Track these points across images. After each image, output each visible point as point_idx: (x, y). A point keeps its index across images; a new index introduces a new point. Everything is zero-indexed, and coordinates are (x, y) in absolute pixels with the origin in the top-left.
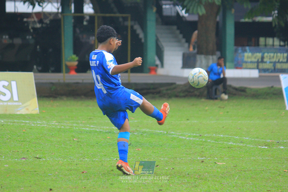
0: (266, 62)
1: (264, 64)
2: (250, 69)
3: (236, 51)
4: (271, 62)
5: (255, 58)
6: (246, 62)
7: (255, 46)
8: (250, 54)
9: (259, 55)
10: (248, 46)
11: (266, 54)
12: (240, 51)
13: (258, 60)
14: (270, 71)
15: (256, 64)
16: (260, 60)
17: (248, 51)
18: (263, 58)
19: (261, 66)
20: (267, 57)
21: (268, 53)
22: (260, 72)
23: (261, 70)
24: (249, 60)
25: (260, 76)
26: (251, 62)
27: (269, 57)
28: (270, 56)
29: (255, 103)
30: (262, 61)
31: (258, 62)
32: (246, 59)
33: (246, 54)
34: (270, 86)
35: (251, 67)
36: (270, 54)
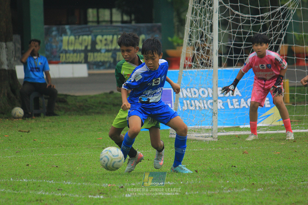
0: (99, 51)
1: (96, 54)
2: (73, 63)
3: (48, 33)
4: (108, 51)
5: (81, 44)
6: (66, 52)
7: (80, 24)
8: (72, 38)
9: (88, 39)
10: (68, 24)
11: (99, 37)
12: (54, 33)
13: (86, 47)
14: (108, 65)
15: (83, 55)
16: (89, 48)
17: (68, 32)
18: (94, 43)
19: (92, 57)
20: (101, 41)
21: (103, 35)
22: (89, 68)
23: (91, 65)
24: (71, 48)
25: (90, 75)
26: (74, 51)
27: (104, 42)
28: (106, 40)
29: (82, 121)
30: (94, 50)
31: (86, 51)
32: (65, 47)
33: (65, 38)
34: (108, 91)
35: (75, 60)
36: (105, 37)
